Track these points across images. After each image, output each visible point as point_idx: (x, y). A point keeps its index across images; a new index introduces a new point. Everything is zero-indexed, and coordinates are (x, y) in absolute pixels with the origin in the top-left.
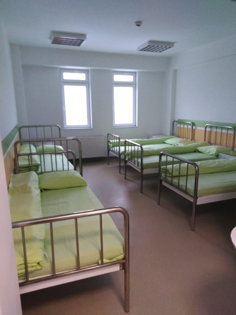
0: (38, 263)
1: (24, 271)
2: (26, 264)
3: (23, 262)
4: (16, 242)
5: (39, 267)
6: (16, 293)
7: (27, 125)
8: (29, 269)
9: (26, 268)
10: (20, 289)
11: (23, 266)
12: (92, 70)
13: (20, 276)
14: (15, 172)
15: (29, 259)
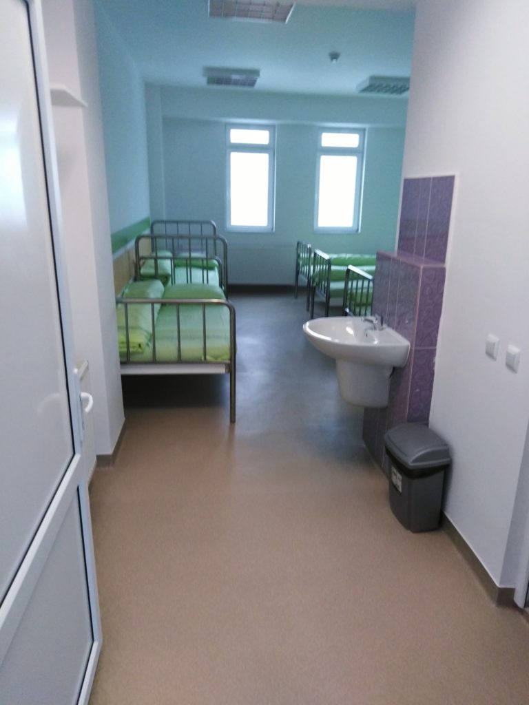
0: (140, 346)
1: (125, 350)
2: (128, 342)
3: (125, 340)
4: (119, 328)
5: (140, 350)
6: (118, 371)
7: (165, 218)
8: (131, 350)
9: (128, 347)
10: (121, 368)
11: (125, 345)
12: (281, 126)
13: (121, 355)
14: (135, 280)
15: (131, 340)
